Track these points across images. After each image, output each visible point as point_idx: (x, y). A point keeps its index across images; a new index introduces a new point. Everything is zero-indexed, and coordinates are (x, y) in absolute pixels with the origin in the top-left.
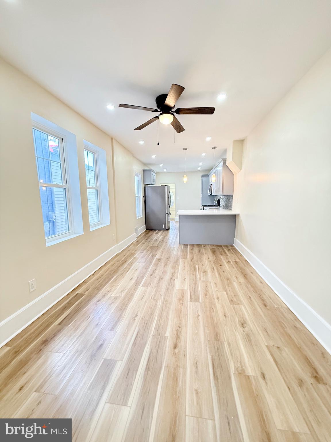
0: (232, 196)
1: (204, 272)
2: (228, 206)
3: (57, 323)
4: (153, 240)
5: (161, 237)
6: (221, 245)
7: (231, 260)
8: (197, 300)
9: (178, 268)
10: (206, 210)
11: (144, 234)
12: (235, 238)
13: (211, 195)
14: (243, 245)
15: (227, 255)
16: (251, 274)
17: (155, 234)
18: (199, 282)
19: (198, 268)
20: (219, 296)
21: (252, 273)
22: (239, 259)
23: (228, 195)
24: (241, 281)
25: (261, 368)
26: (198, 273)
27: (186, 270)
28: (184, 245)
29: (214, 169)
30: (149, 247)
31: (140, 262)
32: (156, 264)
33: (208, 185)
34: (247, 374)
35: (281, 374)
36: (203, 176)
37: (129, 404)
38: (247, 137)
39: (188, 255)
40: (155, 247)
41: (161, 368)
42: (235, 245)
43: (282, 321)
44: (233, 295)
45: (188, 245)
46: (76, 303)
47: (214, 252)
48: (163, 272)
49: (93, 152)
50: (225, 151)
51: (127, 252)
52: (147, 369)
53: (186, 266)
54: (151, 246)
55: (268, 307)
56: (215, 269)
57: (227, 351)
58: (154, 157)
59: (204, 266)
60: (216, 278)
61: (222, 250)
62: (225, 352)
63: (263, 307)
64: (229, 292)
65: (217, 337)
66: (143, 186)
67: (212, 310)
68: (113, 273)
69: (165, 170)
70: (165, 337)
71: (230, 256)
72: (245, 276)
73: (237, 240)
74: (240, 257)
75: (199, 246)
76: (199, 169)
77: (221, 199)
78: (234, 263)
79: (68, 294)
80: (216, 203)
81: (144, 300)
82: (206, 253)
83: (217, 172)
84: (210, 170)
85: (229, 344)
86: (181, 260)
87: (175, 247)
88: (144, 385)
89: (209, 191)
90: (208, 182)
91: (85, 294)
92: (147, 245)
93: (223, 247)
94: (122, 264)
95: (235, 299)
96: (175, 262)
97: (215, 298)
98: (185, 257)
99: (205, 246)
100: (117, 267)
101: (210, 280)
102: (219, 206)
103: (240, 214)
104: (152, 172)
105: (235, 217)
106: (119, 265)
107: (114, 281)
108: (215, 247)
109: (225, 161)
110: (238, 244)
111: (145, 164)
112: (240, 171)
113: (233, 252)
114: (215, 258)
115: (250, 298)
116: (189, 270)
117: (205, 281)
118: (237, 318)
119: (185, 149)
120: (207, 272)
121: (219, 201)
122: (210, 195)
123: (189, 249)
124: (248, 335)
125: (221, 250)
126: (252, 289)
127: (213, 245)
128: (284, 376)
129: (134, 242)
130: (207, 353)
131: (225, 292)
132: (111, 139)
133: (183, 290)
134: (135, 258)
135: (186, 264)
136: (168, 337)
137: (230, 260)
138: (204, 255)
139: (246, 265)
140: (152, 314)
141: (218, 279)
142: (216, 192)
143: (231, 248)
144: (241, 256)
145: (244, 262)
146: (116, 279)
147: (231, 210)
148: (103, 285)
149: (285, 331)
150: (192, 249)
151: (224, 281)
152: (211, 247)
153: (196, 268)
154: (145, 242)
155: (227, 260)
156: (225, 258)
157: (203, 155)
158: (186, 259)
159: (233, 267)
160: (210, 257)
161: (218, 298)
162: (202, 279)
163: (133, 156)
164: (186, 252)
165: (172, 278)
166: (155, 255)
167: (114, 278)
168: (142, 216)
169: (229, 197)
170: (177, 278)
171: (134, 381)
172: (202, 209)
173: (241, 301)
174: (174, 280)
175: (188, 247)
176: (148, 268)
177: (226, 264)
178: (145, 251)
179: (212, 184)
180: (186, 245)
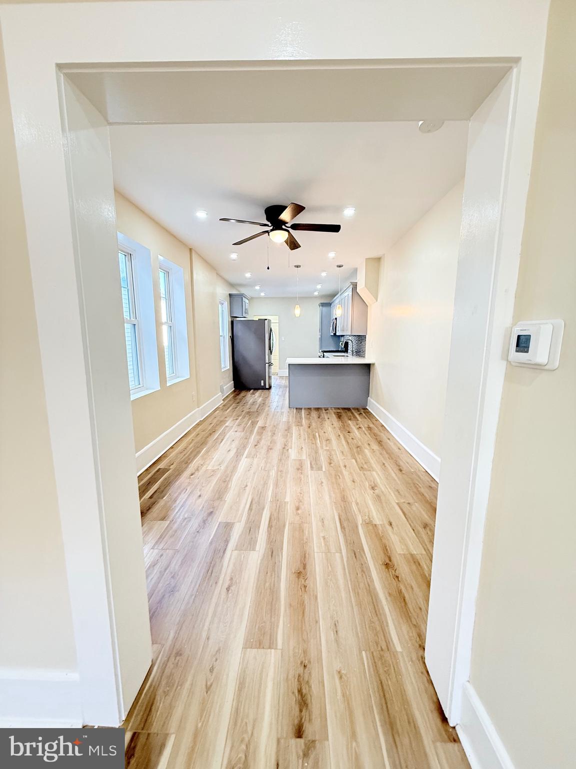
0: (365, 336)
1: (327, 441)
2: (359, 353)
3: (149, 496)
4: (249, 403)
5: (260, 399)
6: (350, 408)
7: (363, 425)
8: (320, 469)
9: (292, 437)
10: (328, 357)
11: (233, 395)
12: (369, 398)
13: (335, 334)
14: (379, 406)
15: (358, 420)
16: (388, 441)
17: (250, 395)
18: (320, 451)
19: (319, 436)
20: (346, 464)
21: (389, 439)
22: (373, 423)
23: (359, 336)
24: (375, 449)
25: (389, 518)
26: (318, 441)
27: (302, 438)
28: (296, 408)
29: (340, 295)
30: (244, 412)
31: (236, 431)
32: (260, 433)
33: (330, 319)
34: (374, 523)
35: (408, 521)
36: (323, 305)
37: (257, 548)
38: (384, 255)
39: (304, 420)
40: (254, 412)
41: (284, 526)
42: (369, 407)
43: (418, 483)
44: (364, 463)
45: (302, 409)
46: (162, 478)
47: (339, 416)
48: (271, 442)
49: (164, 270)
50: (355, 271)
51: (213, 420)
52: (270, 526)
53: (302, 434)
54: (248, 411)
55: (403, 472)
56: (341, 436)
57: (354, 509)
58: (248, 275)
59: (327, 434)
60: (343, 445)
61: (351, 415)
62: (352, 510)
63: (398, 472)
64: (358, 460)
65: (344, 499)
66: (230, 320)
67: (338, 477)
68: (201, 445)
69: (262, 294)
70: (285, 502)
71: (361, 422)
72: (379, 443)
73: (372, 400)
74: (375, 422)
75: (318, 409)
76: (316, 293)
77: (350, 341)
78: (367, 429)
79: (147, 470)
80: (343, 347)
81: (252, 471)
82: (329, 418)
83: (343, 301)
84: (333, 295)
85: (357, 504)
86: (294, 427)
87: (283, 412)
88: (269, 537)
89: (331, 328)
90: (330, 314)
91: (170, 469)
92: (241, 410)
93: (353, 411)
94: (211, 434)
95: (365, 466)
96: (286, 430)
97: (342, 465)
98: (299, 424)
99: (326, 409)
100: (204, 439)
101: (334, 449)
102: (347, 352)
103: (376, 363)
104: (243, 298)
105: (368, 367)
106: (206, 435)
107: (205, 454)
108: (342, 411)
109: (355, 286)
110: (373, 405)
111: (232, 285)
112: (375, 302)
113: (366, 416)
114: (341, 424)
115: (384, 464)
116: (306, 438)
117: (328, 450)
118: (367, 483)
119: (297, 267)
120: (331, 440)
121: (346, 344)
122: (333, 334)
123: (304, 414)
124: (378, 496)
125: (349, 414)
126: (387, 456)
127: (339, 408)
128: (411, 522)
129: (221, 406)
130: (333, 511)
131: (354, 461)
132: (189, 251)
133: (300, 460)
134: (227, 426)
135: (302, 431)
136: (288, 502)
137: (361, 426)
138: (325, 421)
139: (382, 431)
140: (265, 484)
141: (345, 446)
142: (343, 330)
143: (364, 412)
144: (377, 420)
145: (380, 428)
146: (207, 452)
147: (364, 357)
148: (191, 459)
149: (418, 491)
150: (309, 414)
151: (353, 449)
152: (335, 411)
153: (316, 436)
154: (237, 406)
155: (358, 426)
156: (355, 424)
157: (324, 274)
158: (302, 426)
159: (365, 434)
160: (334, 423)
161: (345, 466)
162: (325, 448)
163: (217, 274)
164: (301, 418)
165: (284, 448)
166: (256, 422)
167: (203, 451)
168: (229, 368)
169: (361, 339)
170: (291, 448)
171: (258, 534)
172: (322, 356)
173: (372, 468)
174: (288, 450)
175: (303, 411)
176: (249, 438)
177: (356, 431)
178: (240, 418)
179: (336, 319)
180: (299, 409)
